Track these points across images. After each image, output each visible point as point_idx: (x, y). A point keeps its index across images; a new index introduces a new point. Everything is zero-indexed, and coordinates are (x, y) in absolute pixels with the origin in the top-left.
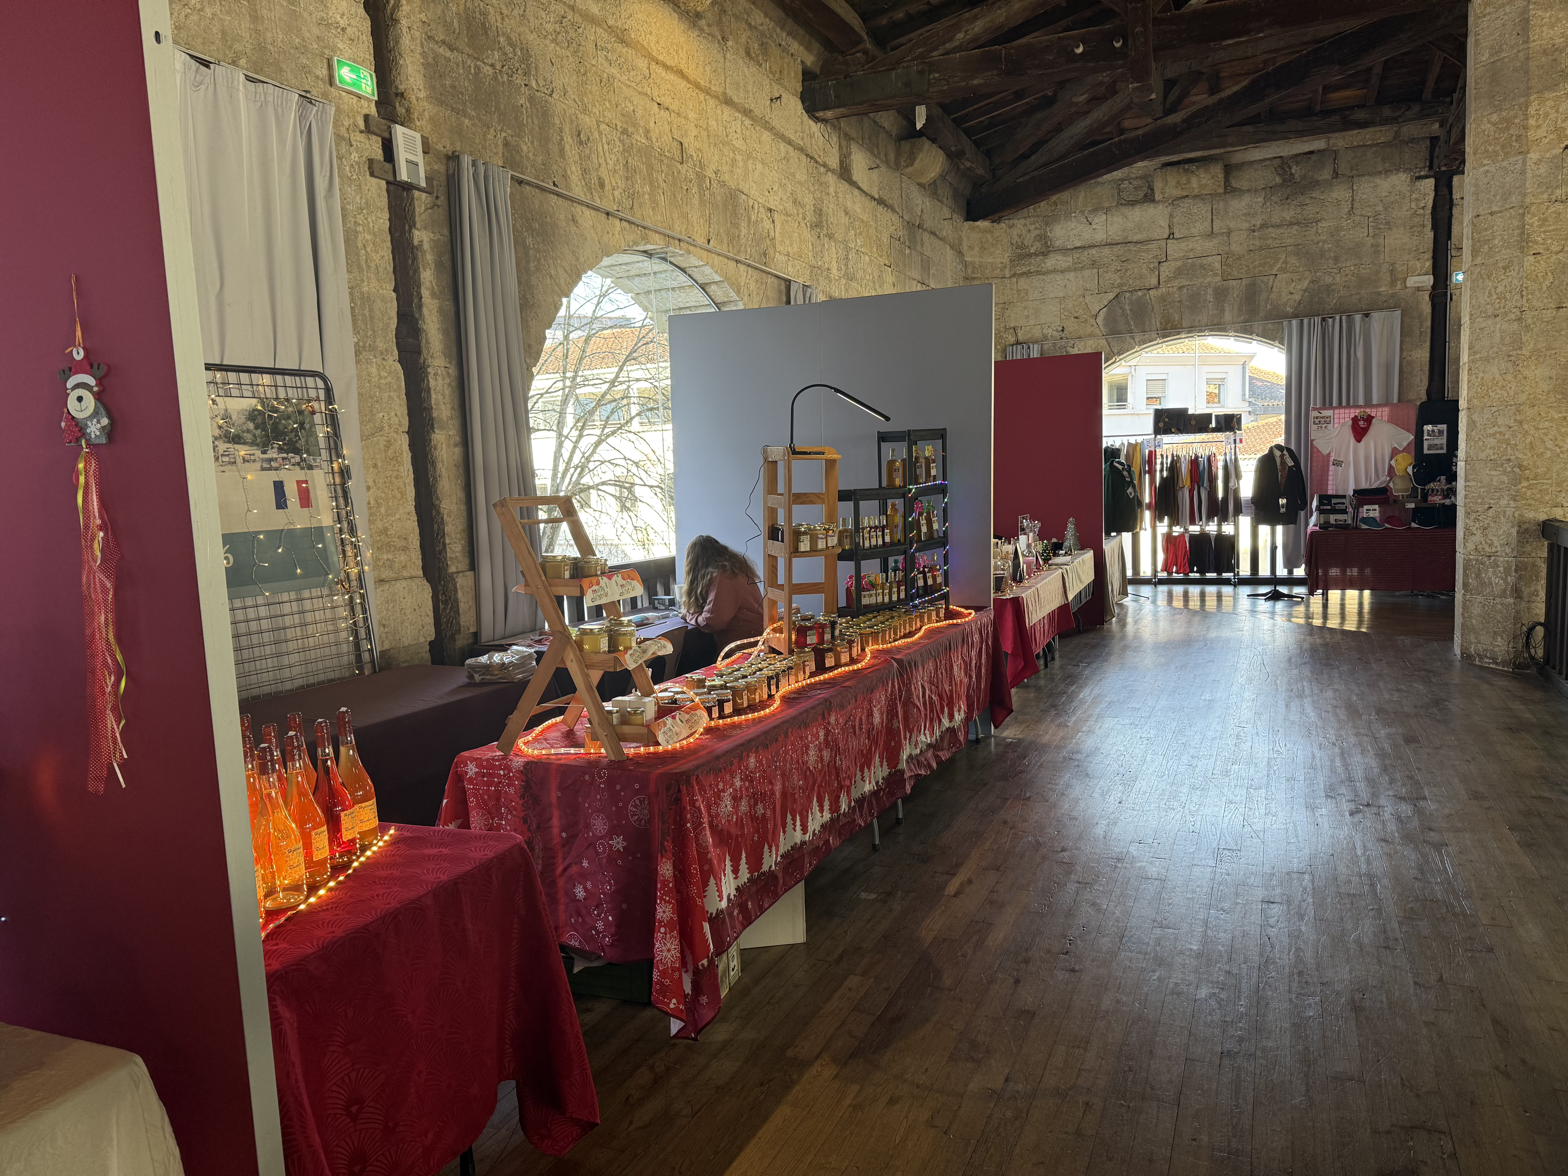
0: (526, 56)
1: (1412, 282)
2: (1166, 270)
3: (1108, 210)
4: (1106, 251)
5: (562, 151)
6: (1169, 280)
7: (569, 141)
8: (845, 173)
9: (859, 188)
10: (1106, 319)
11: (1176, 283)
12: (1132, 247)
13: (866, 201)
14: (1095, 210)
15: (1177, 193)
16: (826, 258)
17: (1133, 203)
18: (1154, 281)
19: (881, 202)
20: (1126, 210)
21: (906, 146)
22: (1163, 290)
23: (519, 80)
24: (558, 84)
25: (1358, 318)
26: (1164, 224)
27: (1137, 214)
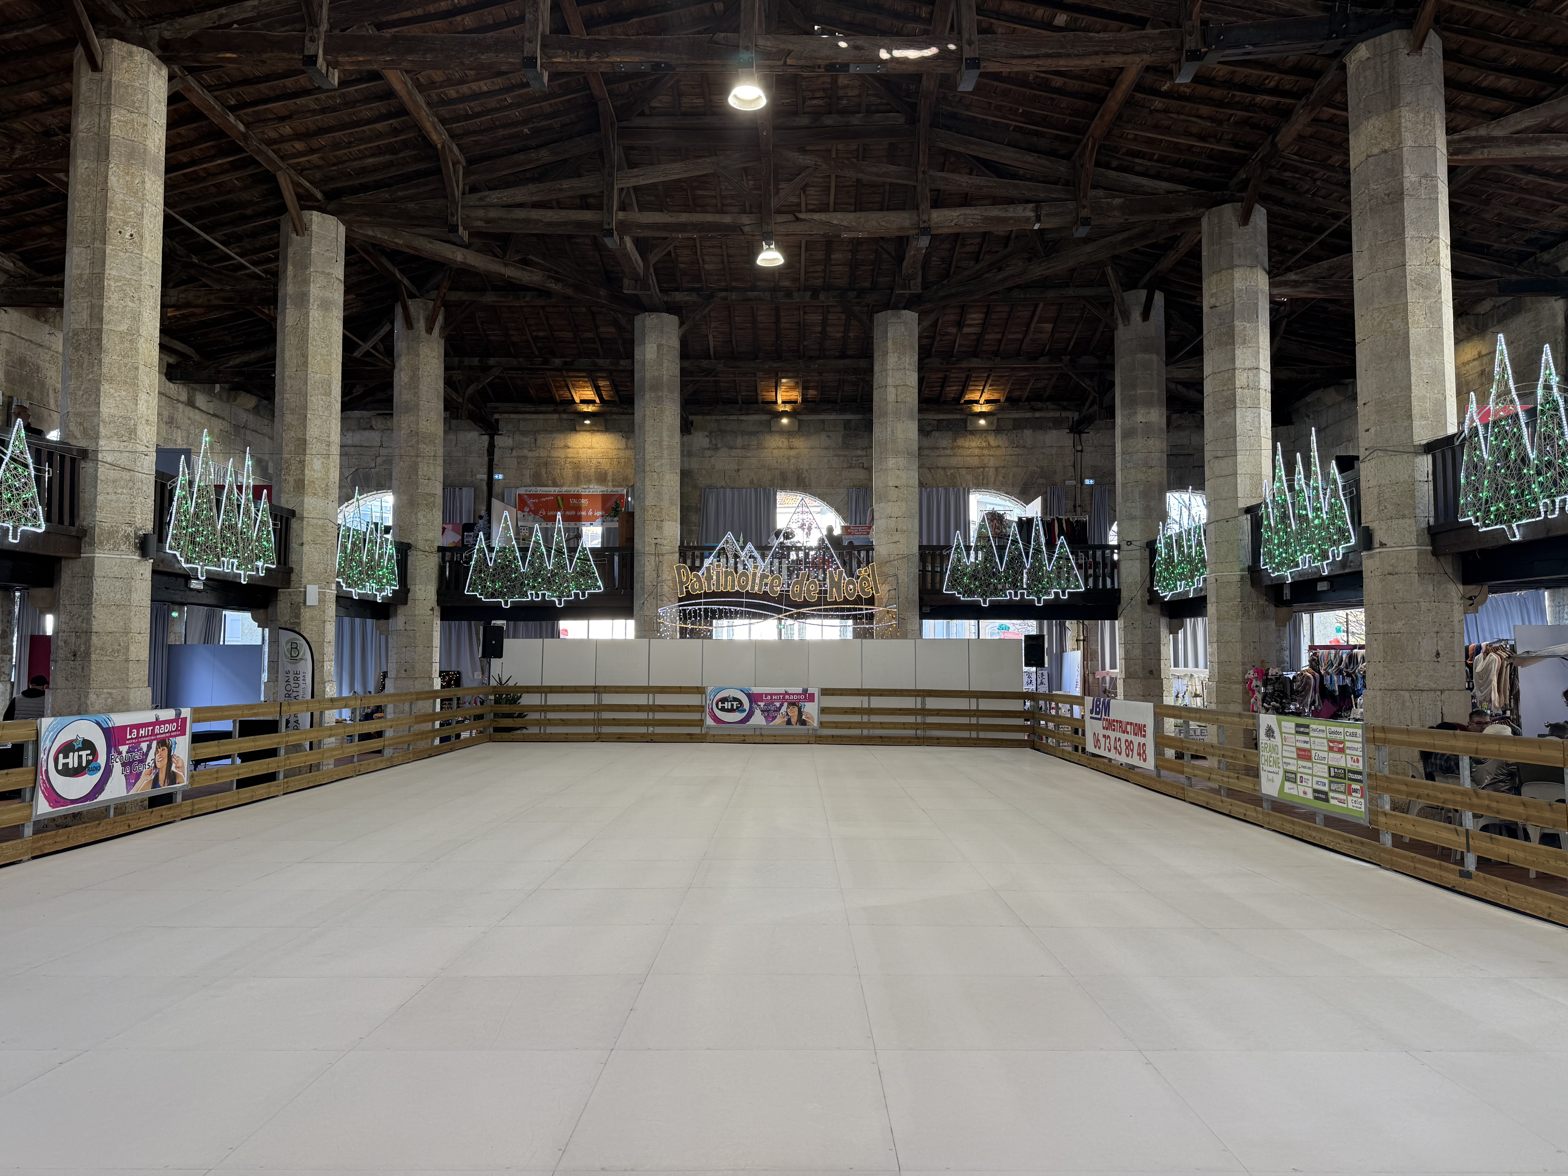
0: (38, 367)
1: (479, 476)
2: (379, 460)
3: (354, 431)
4: (352, 449)
5: (48, 395)
6: (380, 465)
7: (51, 392)
8: (191, 403)
9: (199, 409)
10: (351, 480)
11: (384, 467)
12: (365, 449)
13: (204, 416)
14: (348, 430)
15: (383, 427)
16: (175, 435)
17: (365, 429)
18: (373, 465)
19: (214, 415)
20: (361, 431)
21: (233, 393)
22: (377, 469)
23: (35, 375)
24: (48, 375)
25: (457, 489)
26: (379, 440)
27: (367, 434)
